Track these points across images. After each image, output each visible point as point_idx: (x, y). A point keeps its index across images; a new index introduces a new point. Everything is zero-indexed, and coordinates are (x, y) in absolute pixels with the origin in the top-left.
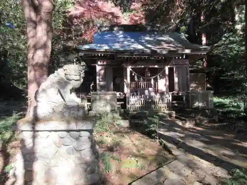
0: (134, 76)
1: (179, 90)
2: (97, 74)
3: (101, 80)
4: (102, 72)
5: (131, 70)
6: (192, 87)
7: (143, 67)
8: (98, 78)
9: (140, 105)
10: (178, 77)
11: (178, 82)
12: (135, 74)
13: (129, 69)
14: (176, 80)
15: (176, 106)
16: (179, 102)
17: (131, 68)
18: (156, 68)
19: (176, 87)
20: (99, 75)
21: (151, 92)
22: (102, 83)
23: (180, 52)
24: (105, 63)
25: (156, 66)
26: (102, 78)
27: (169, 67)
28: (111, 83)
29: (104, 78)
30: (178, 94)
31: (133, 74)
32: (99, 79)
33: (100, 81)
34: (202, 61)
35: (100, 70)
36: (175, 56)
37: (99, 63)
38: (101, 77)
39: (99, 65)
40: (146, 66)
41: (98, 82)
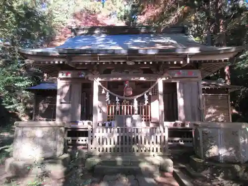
0: (105, 95)
1: (187, 119)
2: (58, 92)
3: (63, 101)
4: (67, 89)
5: (100, 84)
6: (210, 113)
7: (120, 79)
8: (58, 97)
9: (112, 146)
10: (184, 98)
11: (185, 106)
12: (106, 91)
13: (97, 83)
14: (181, 102)
15: (181, 146)
16: (186, 139)
17: (100, 82)
18: (142, 81)
19: (181, 114)
20: (62, 94)
21: (135, 121)
22: (64, 106)
23: (180, 52)
24: (69, 76)
25: (142, 79)
26: (64, 99)
27: (164, 79)
28: (78, 107)
29: (69, 98)
30: (183, 125)
31: (103, 92)
32: (60, 100)
33: (61, 103)
34: (224, 79)
35: (63, 87)
36: (171, 60)
37: (60, 75)
38: (63, 97)
39: (61, 79)
40: (125, 79)
41: (58, 104)
